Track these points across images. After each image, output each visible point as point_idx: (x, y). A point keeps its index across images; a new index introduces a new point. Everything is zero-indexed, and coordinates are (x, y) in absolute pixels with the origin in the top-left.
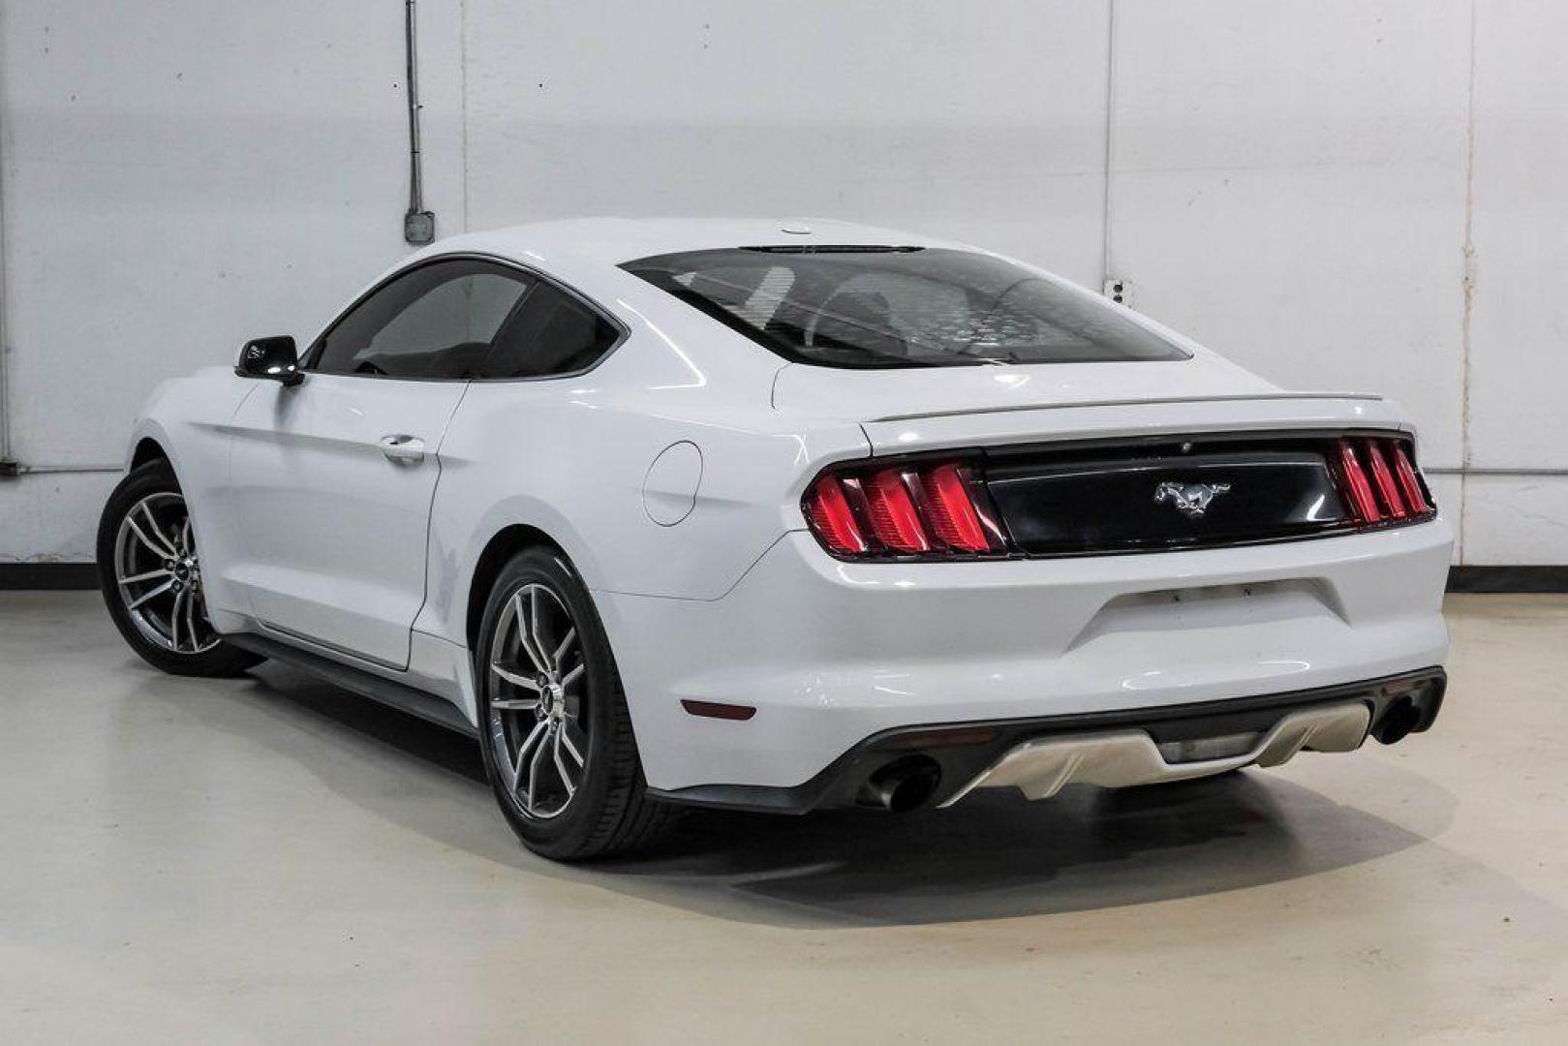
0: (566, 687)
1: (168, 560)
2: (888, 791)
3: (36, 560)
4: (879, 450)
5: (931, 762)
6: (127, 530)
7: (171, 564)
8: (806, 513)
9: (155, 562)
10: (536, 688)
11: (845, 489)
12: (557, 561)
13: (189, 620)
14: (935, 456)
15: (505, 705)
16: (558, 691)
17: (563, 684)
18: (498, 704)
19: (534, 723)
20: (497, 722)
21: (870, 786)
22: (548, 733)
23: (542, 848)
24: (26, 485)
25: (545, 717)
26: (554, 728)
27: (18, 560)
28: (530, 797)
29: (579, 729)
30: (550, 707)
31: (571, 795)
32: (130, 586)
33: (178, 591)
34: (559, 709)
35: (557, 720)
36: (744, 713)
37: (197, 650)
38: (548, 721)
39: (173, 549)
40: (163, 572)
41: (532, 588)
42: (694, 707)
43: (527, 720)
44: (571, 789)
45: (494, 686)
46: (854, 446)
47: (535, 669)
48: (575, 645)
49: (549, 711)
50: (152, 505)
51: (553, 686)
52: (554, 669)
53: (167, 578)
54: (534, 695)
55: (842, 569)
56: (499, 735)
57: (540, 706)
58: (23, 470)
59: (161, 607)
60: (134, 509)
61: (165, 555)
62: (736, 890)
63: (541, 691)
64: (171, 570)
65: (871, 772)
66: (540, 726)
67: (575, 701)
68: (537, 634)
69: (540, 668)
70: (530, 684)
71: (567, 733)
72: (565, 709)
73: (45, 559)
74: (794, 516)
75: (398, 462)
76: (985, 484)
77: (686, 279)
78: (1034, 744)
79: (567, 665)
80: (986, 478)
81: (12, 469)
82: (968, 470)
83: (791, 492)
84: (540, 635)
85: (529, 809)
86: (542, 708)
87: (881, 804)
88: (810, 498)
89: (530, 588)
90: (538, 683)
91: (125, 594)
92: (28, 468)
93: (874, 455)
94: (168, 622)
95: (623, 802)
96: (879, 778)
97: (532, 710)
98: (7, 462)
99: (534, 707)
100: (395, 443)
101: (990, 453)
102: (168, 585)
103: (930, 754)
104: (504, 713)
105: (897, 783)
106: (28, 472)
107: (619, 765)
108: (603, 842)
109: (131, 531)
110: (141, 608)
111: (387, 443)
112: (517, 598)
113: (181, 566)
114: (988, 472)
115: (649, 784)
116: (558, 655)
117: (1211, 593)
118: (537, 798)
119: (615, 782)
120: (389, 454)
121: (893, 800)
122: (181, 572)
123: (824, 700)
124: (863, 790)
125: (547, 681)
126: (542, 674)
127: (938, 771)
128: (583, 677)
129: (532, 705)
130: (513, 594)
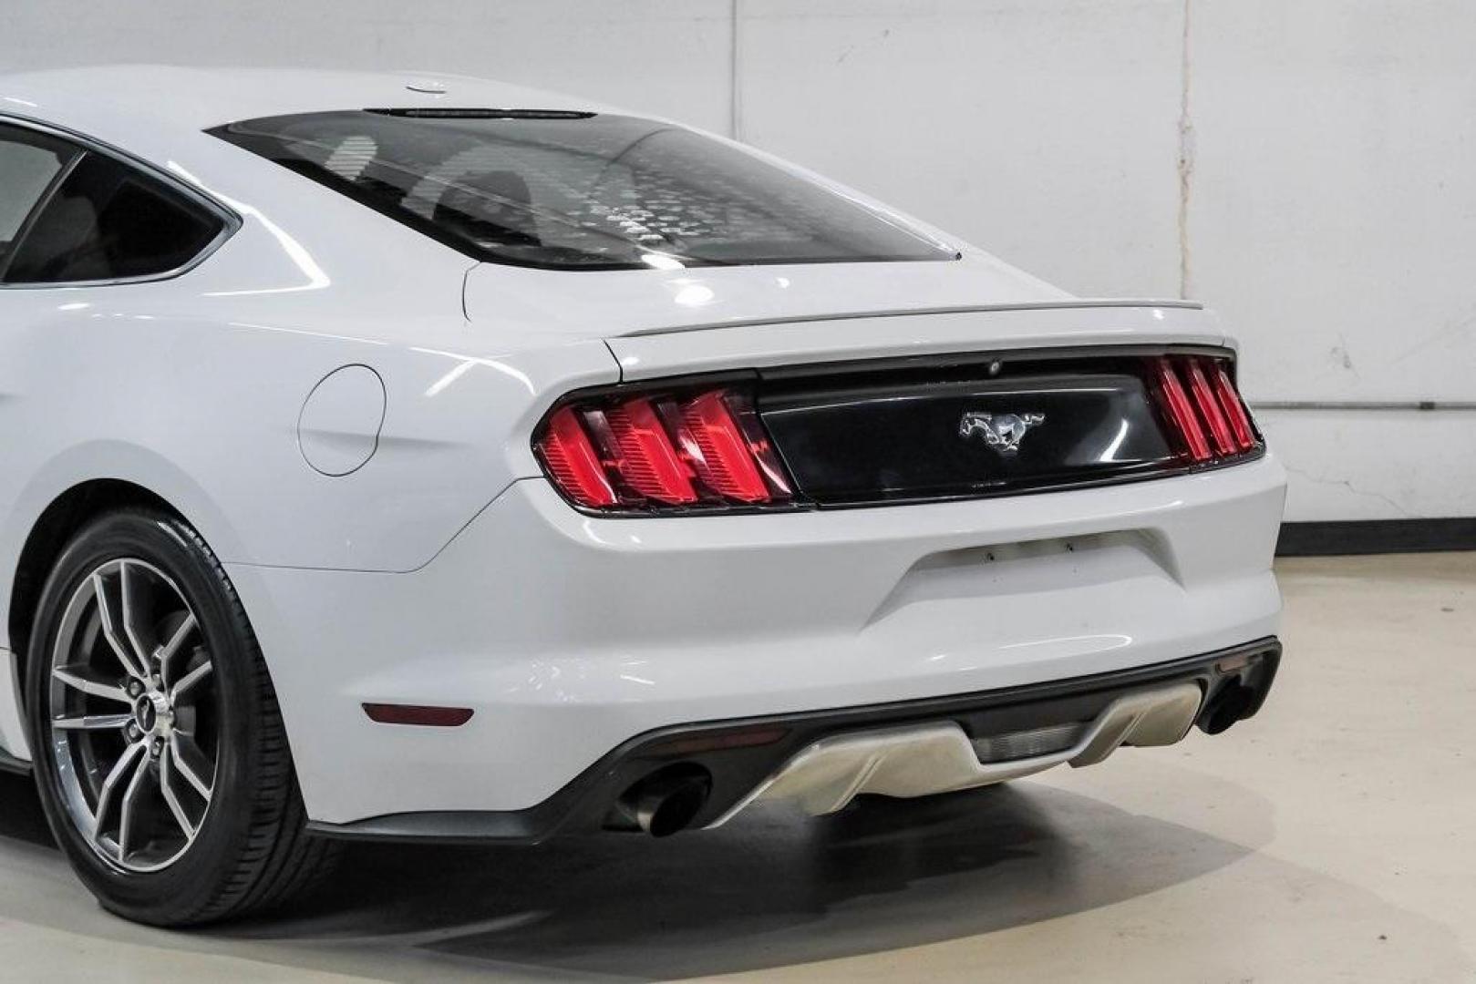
0: (178, 696)
2: (646, 810)
4: (631, 373)
5: (700, 770)
8: (538, 455)
10: (127, 699)
11: (588, 429)
12: (162, 525)
14: (700, 380)
15: (76, 723)
16: (162, 701)
17: (174, 692)
18: (60, 722)
19: (122, 748)
20: (60, 745)
21: (618, 805)
22: (146, 759)
23: (147, 913)
25: (140, 737)
26: (156, 752)
28: (120, 848)
29: (201, 746)
30: (150, 723)
31: (191, 839)
34: (164, 726)
35: (160, 739)
36: (457, 716)
38: (146, 742)
41: (122, 564)
42: (378, 712)
43: (110, 745)
44: (191, 833)
45: (56, 698)
46: (593, 368)
47: (123, 671)
48: (194, 637)
49: (149, 728)
51: (153, 694)
52: (156, 671)
54: (123, 708)
55: (591, 527)
56: (65, 767)
57: (133, 721)
62: (426, 952)
63: (134, 704)
65: (623, 789)
66: (132, 750)
67: (189, 713)
68: (130, 626)
69: (132, 671)
70: (119, 694)
71: (182, 755)
72: (173, 725)
74: (523, 460)
76: (758, 415)
78: (823, 745)
79: (179, 666)
80: (759, 408)
82: (737, 399)
83: (518, 428)
84: (134, 627)
85: (120, 861)
86: (138, 726)
87: (637, 828)
88: (541, 435)
89: (119, 564)
90: (128, 692)
93: (625, 380)
95: (268, 842)
96: (633, 796)
97: (118, 730)
99: (122, 724)
101: (766, 376)
103: (706, 761)
104: (72, 735)
105: (659, 801)
107: (266, 793)
108: (234, 899)
112: (96, 579)
114: (762, 401)
115: (311, 817)
116: (163, 654)
117: (1030, 549)
118: (130, 847)
119: (260, 816)
121: (654, 823)
123: (562, 698)
124: (609, 815)
125: (143, 688)
126: (135, 679)
127: (709, 783)
128: (208, 679)
129: (120, 722)
130: (91, 572)
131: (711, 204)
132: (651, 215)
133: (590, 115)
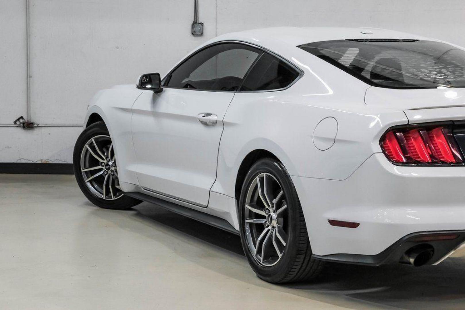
0: (278, 214)
1: (102, 162)
2: (412, 258)
3: (40, 162)
4: (411, 121)
5: (431, 247)
6: (86, 149)
7: (103, 164)
8: (381, 146)
9: (97, 163)
10: (265, 214)
11: (396, 137)
12: (276, 164)
13: (110, 187)
14: (433, 124)
15: (251, 221)
16: (274, 216)
17: (277, 213)
18: (248, 221)
19: (264, 229)
20: (247, 228)
21: (404, 255)
22: (269, 233)
23: (268, 278)
24: (36, 131)
25: (268, 226)
26: (272, 231)
27: (33, 161)
28: (262, 258)
29: (284, 230)
30: (271, 223)
31: (280, 257)
32: (86, 172)
33: (106, 175)
34: (274, 223)
35: (273, 227)
36: (355, 225)
37: (113, 199)
38: (270, 228)
39: (104, 158)
40: (100, 167)
41: (265, 174)
42: (333, 223)
43: (260, 228)
44: (280, 255)
45: (246, 213)
46: (401, 120)
47: (264, 206)
48: (283, 197)
49: (270, 224)
50: (96, 140)
51: (272, 214)
52: (273, 207)
53: (102, 169)
54: (263, 217)
55: (396, 169)
56: (248, 233)
57: (266, 221)
58: (36, 125)
59: (99, 181)
60: (89, 142)
61: (101, 160)
62: (347, 297)
63: (267, 216)
64: (103, 166)
65: (405, 251)
66: (266, 230)
67: (281, 220)
69: (267, 207)
70: (263, 213)
71: (279, 232)
72: (277, 223)
73: (44, 162)
74: (377, 148)
75: (205, 124)
76: (453, 135)
77: (324, 52)
79: (279, 205)
80: (454, 133)
81: (31, 125)
82: (446, 130)
83: (375, 138)
84: (267, 193)
85: (261, 263)
86: (268, 223)
87: (410, 263)
88: (383, 140)
89: (264, 174)
90: (265, 213)
91: (84, 176)
92: (38, 125)
93: (409, 123)
94: (102, 188)
95: (302, 260)
96: (409, 253)
97: (262, 224)
98: (29, 122)
99: (264, 222)
100: (204, 116)
101: (456, 123)
102: (102, 172)
103: (432, 243)
104: (251, 224)
105: (416, 255)
106: (38, 126)
107: (301, 245)
108: (293, 276)
109: (87, 150)
110: (90, 182)
111: (201, 116)
112: (257, 178)
113: (107, 165)
114: (455, 131)
115: (313, 253)
116: (275, 201)
118: (265, 258)
119: (299, 252)
120: (201, 120)
121: (415, 262)
122: (108, 167)
123: (387, 221)
124: (402, 258)
125: (269, 212)
126: (267, 209)
127: (433, 251)
128: (286, 210)
129: (263, 221)
130: (256, 177)
131: (449, 68)
132: (429, 72)
133: (417, 40)
